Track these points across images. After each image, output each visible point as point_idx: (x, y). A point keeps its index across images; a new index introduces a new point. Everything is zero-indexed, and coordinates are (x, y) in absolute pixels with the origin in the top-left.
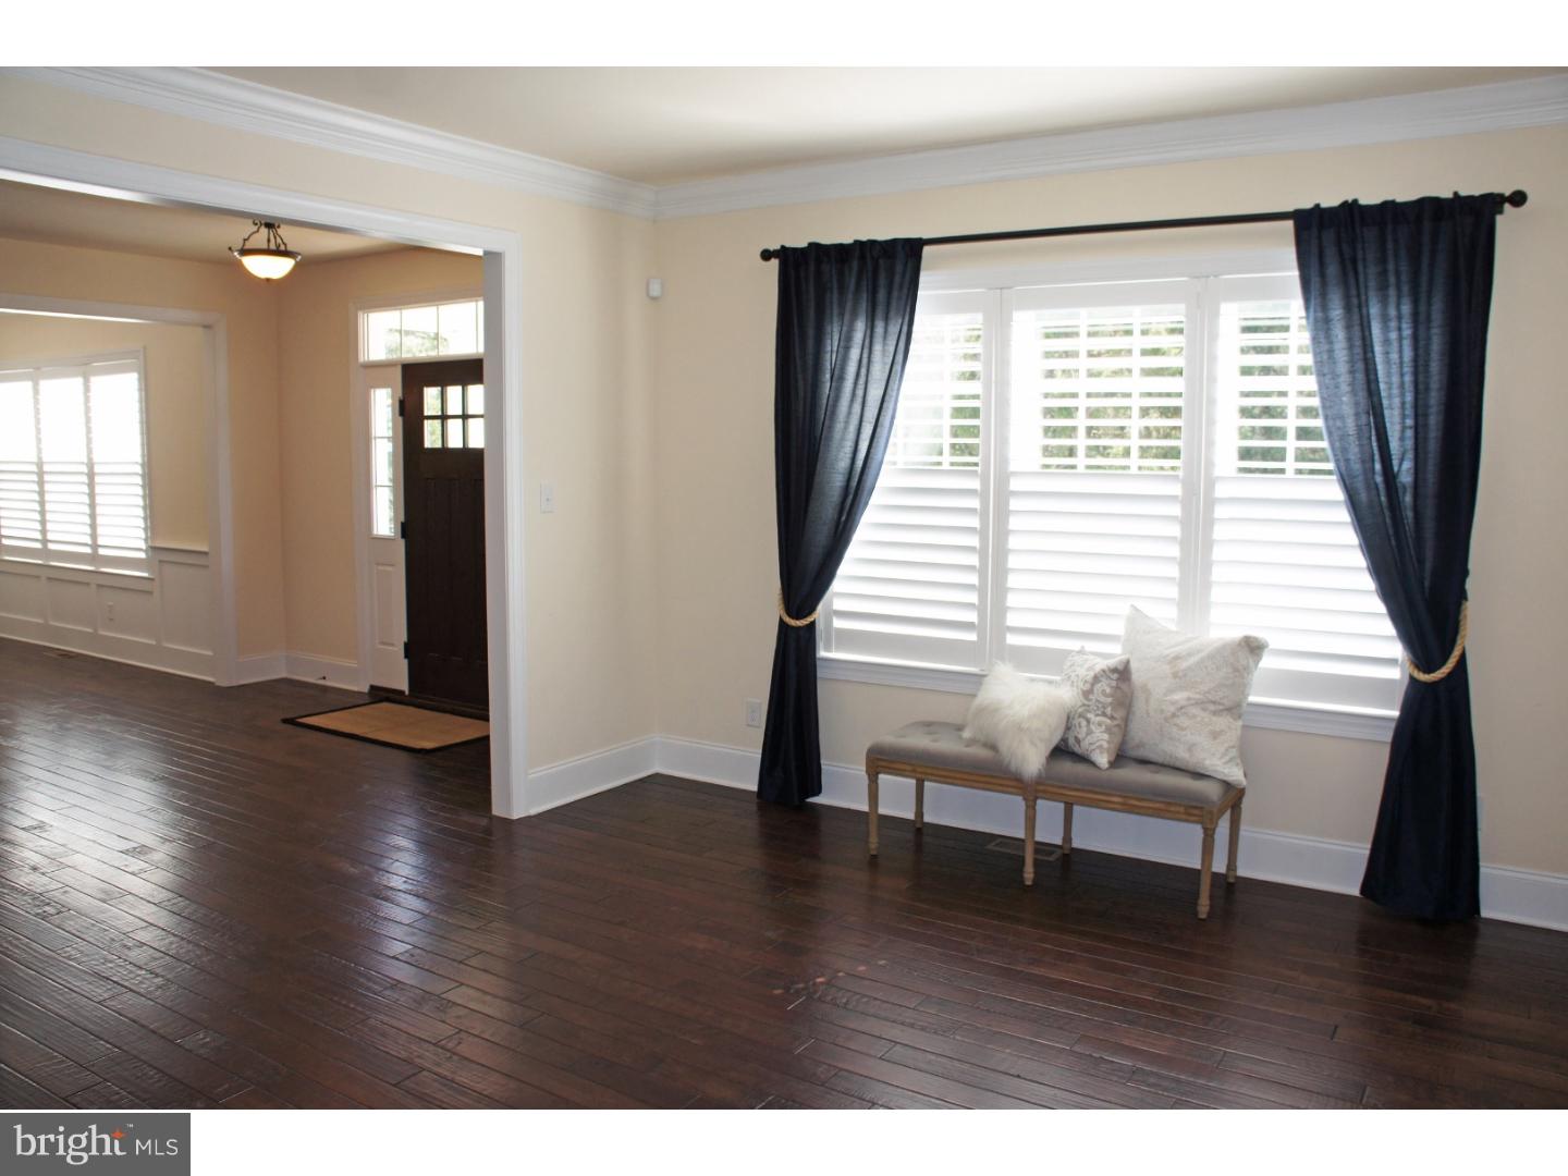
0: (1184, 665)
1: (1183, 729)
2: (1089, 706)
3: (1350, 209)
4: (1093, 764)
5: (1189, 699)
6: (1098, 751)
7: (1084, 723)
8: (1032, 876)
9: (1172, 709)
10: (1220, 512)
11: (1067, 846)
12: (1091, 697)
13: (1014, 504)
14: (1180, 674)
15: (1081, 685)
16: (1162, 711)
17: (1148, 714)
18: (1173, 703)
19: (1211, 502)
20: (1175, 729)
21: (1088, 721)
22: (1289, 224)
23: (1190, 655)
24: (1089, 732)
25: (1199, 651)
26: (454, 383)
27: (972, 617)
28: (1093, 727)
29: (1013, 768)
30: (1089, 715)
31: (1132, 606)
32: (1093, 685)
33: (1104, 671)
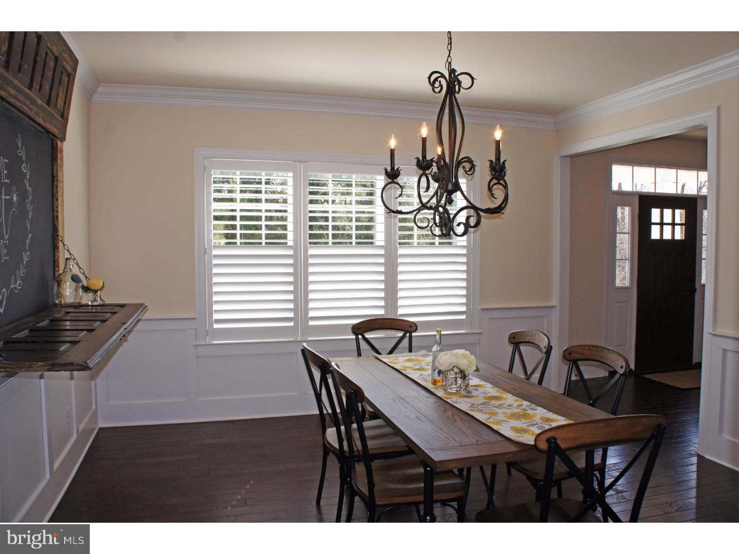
26: (668, 208)
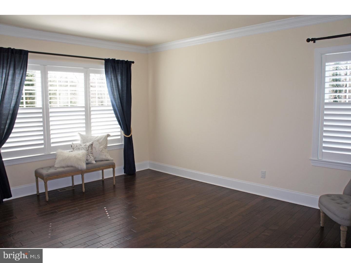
0: (100, 141)
1: (103, 153)
2: (88, 153)
3: (114, 60)
4: (92, 164)
5: (103, 147)
6: (93, 161)
7: (89, 156)
8: (84, 190)
9: (101, 149)
10: (92, 113)
11: (73, 185)
12: (89, 151)
13: (50, 115)
14: (100, 143)
15: (86, 149)
16: (99, 150)
17: (96, 152)
18: (101, 148)
19: (90, 111)
20: (102, 153)
21: (89, 155)
22: (104, 61)
23: (100, 139)
24: (90, 158)
25: (102, 138)
27: (42, 142)
28: (91, 156)
29: (80, 168)
30: (89, 154)
31: (79, 133)
32: (88, 148)
33: (90, 145)
